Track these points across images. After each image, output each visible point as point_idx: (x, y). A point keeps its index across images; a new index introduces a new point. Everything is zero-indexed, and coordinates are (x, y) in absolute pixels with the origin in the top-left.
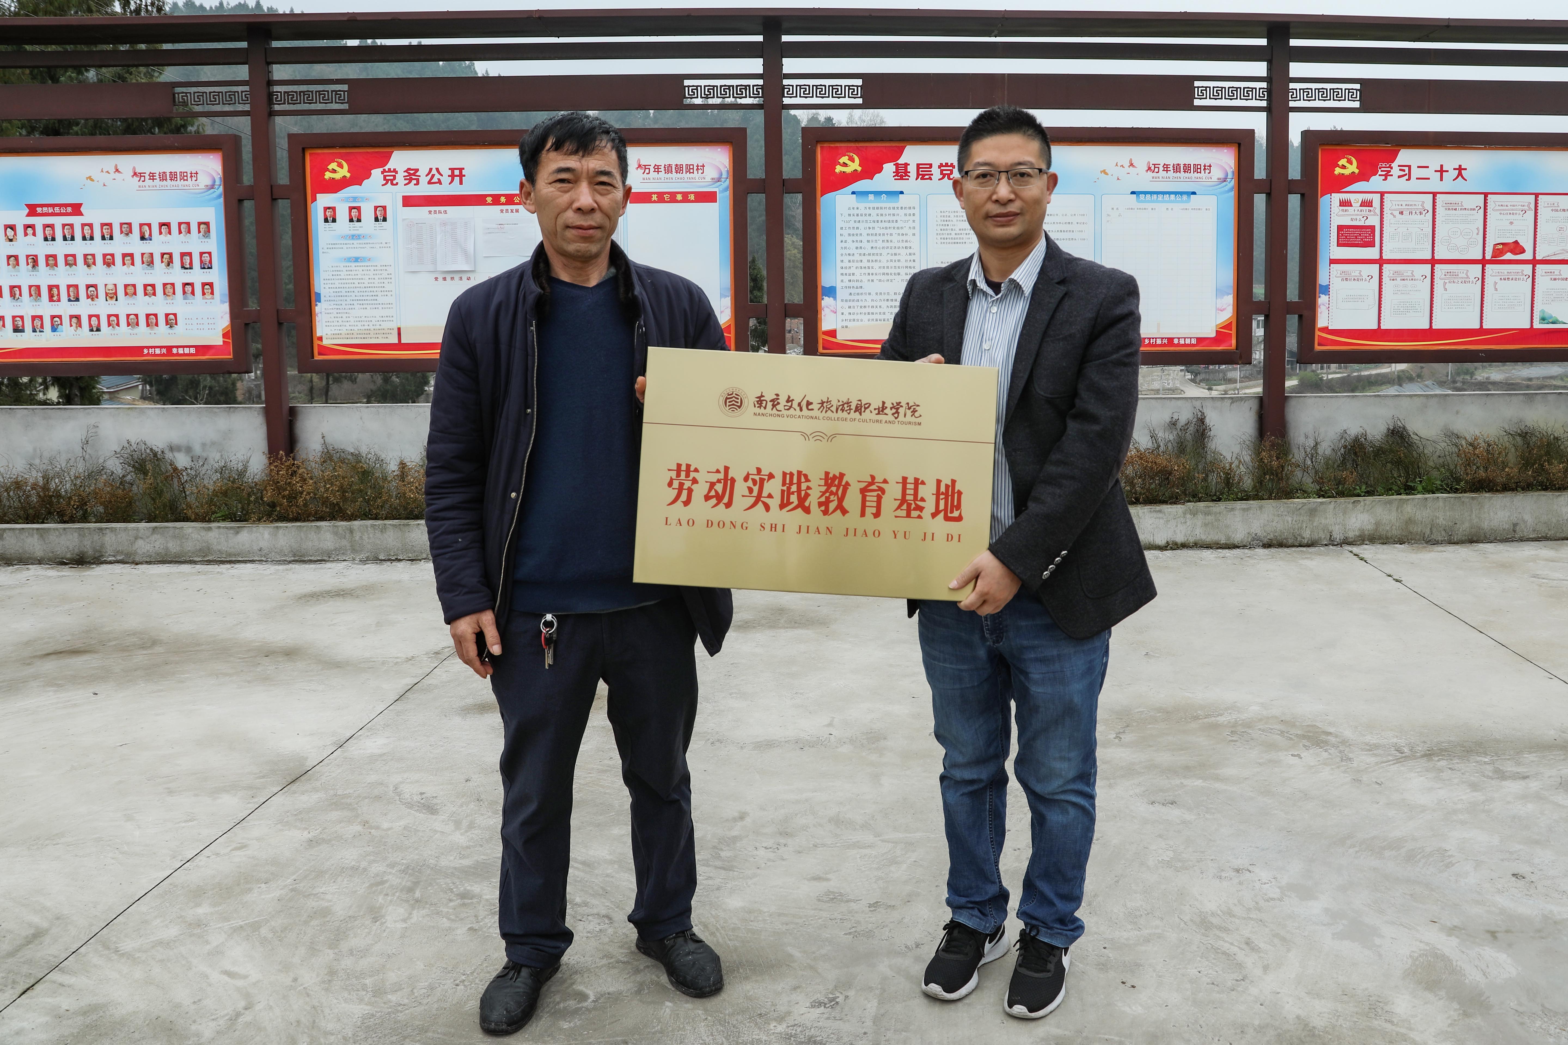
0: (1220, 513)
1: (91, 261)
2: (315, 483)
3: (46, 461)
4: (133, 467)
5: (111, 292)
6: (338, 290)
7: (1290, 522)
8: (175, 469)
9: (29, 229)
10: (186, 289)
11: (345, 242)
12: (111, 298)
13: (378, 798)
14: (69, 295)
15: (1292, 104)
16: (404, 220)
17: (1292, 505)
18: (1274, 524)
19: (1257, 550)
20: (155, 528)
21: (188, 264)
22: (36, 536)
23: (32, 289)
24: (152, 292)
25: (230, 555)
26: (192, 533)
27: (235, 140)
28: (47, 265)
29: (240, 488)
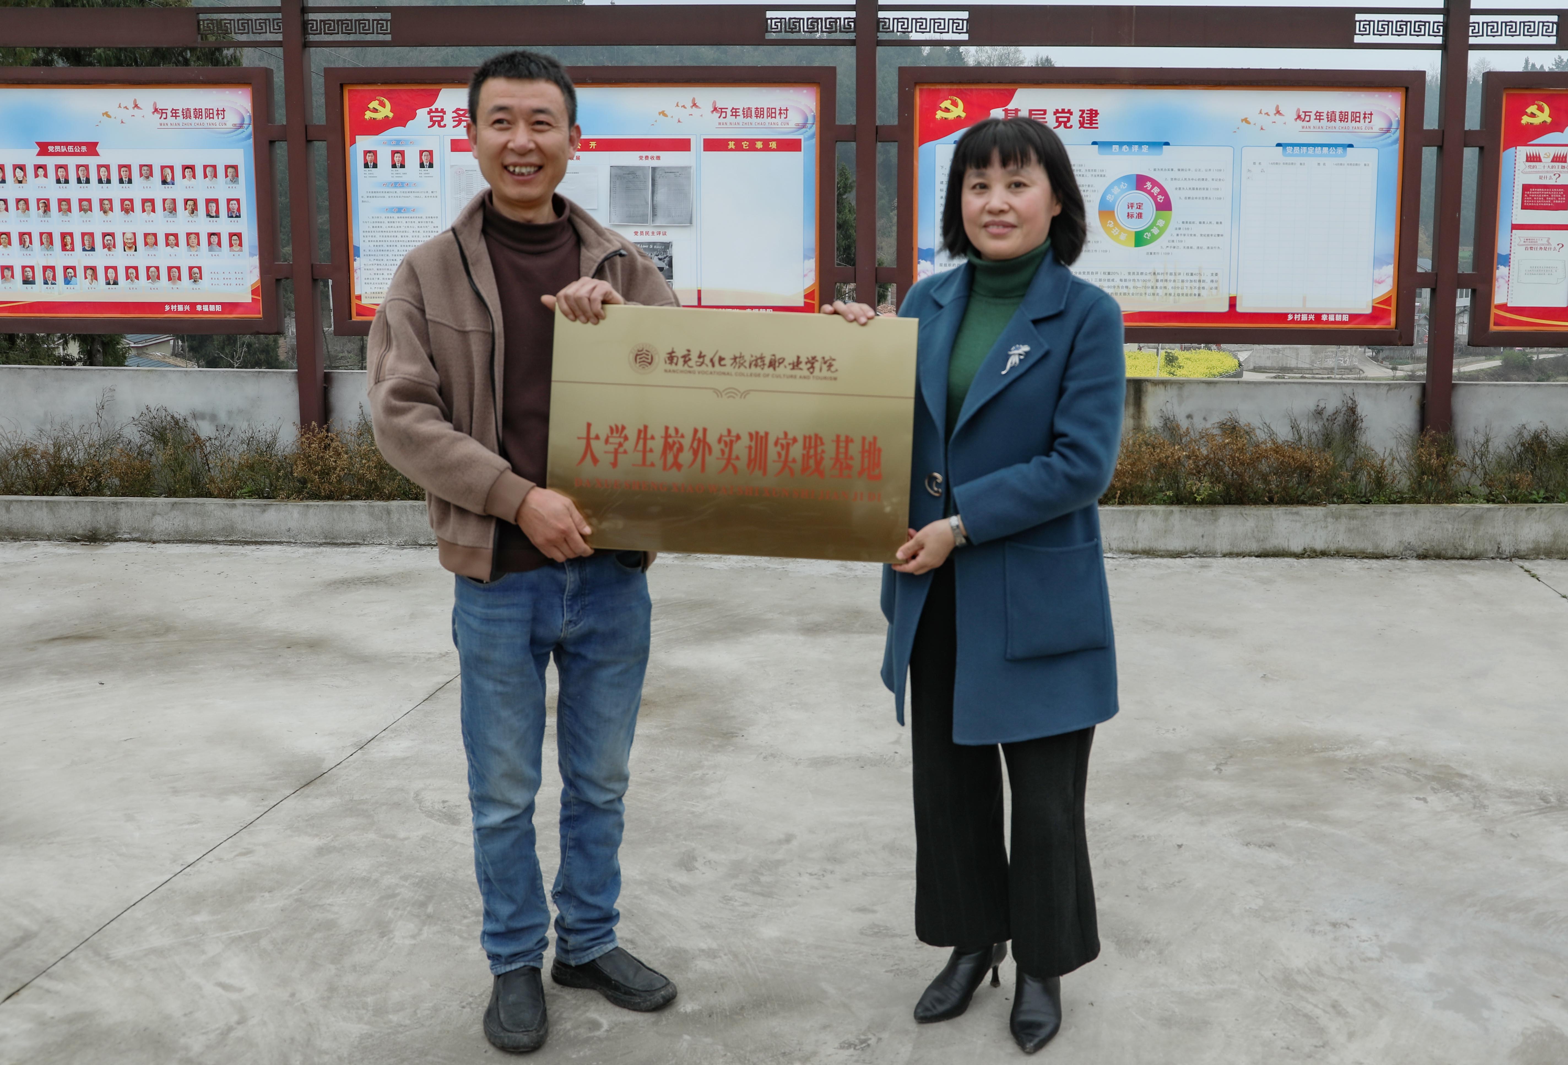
0: (1367, 517)
1: (107, 207)
2: (351, 457)
3: (58, 427)
4: (153, 435)
5: (129, 241)
6: (378, 244)
7: (1450, 530)
8: (198, 439)
9: (40, 170)
10: (212, 240)
11: (387, 190)
12: (130, 248)
13: (397, 805)
14: (83, 244)
15: (1472, 41)
16: (452, 166)
17: (1453, 511)
18: (1431, 532)
19: (1409, 561)
20: (174, 504)
21: (214, 211)
22: (45, 510)
23: (44, 236)
24: (174, 242)
25: (255, 535)
26: (214, 510)
27: (267, 73)
28: (60, 210)
29: (268, 461)
